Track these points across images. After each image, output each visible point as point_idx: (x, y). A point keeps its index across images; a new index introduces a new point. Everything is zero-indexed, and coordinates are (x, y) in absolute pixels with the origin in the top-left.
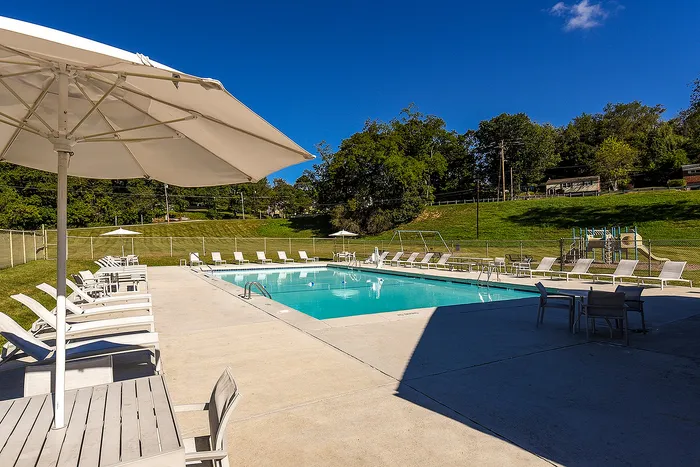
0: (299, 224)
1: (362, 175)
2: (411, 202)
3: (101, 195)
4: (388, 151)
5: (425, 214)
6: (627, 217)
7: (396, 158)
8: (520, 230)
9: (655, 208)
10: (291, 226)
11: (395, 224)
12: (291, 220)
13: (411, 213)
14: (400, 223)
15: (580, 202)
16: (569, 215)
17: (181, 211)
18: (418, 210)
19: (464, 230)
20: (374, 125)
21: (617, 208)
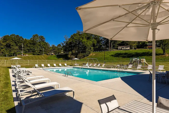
0: (59, 56)
1: (76, 44)
2: (88, 51)
3: (3, 48)
4: (83, 38)
5: (91, 54)
6: (137, 55)
7: (85, 40)
8: (114, 58)
9: (143, 53)
10: (57, 57)
11: (84, 56)
12: (57, 55)
13: (88, 54)
14: (85, 56)
15: (127, 52)
16: (125, 55)
17: (26, 53)
18: (89, 53)
19: (101, 58)
20: (79, 31)
21: (135, 53)
